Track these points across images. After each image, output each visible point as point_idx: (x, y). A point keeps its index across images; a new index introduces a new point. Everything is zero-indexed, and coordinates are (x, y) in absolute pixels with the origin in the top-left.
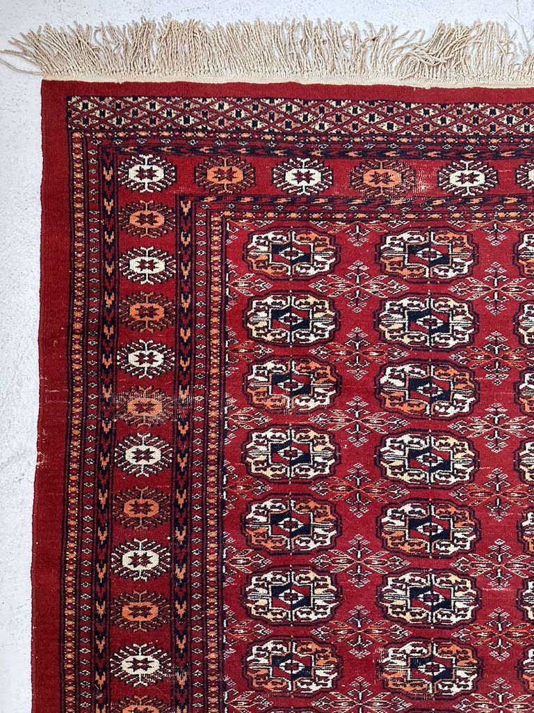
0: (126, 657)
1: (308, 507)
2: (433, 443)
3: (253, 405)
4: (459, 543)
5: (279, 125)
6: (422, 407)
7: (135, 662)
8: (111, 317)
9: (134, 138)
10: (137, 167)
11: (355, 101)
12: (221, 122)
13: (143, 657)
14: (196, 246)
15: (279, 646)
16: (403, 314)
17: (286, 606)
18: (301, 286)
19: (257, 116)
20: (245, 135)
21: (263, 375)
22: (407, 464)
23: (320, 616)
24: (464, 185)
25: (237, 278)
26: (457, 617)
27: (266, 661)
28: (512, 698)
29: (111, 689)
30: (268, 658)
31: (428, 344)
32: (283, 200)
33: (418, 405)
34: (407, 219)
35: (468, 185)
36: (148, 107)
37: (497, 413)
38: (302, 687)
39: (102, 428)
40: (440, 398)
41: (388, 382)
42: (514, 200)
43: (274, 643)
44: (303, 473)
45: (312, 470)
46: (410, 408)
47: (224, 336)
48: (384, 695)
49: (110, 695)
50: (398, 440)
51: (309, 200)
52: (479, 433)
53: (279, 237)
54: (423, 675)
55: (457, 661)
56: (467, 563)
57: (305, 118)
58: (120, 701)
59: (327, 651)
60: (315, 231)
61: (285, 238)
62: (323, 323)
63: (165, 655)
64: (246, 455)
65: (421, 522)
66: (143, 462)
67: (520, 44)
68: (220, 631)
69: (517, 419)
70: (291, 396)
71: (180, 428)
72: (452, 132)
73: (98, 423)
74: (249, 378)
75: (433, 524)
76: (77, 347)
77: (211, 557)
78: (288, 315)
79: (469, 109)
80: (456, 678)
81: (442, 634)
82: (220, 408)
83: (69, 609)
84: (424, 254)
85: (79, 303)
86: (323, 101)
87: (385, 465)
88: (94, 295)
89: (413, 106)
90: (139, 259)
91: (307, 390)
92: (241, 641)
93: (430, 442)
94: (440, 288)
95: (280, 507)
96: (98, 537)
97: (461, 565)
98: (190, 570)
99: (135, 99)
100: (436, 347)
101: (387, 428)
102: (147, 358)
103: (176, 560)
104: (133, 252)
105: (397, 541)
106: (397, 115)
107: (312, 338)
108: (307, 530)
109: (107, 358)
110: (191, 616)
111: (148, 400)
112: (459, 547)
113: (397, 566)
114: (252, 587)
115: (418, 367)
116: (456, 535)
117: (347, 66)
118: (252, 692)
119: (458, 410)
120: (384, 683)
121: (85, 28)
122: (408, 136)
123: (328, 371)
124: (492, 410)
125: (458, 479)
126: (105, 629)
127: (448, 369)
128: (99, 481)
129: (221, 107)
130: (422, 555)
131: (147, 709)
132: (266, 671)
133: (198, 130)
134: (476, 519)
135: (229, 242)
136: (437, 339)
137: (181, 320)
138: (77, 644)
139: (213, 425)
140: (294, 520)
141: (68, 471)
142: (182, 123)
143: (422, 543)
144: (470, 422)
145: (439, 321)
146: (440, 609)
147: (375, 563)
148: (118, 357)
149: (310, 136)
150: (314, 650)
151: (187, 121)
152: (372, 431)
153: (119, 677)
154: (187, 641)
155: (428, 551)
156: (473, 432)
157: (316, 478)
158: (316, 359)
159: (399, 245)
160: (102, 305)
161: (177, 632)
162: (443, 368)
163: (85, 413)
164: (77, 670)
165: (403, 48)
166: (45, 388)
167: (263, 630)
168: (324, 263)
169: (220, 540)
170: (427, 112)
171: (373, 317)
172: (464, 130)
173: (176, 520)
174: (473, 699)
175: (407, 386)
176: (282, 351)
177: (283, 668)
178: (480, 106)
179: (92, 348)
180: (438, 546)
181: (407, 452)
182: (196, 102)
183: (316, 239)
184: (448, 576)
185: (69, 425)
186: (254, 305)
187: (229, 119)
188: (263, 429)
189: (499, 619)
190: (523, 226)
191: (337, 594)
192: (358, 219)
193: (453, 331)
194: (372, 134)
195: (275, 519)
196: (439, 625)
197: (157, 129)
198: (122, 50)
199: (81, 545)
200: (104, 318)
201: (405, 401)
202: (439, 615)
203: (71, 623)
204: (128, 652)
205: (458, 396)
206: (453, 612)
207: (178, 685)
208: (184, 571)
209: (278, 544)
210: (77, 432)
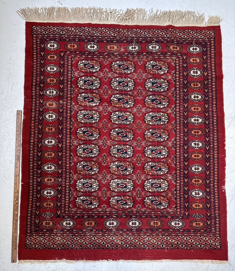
0: (46, 166)
1: (92, 130)
3: (79, 105)
5: (86, 34)
6: (121, 105)
7: (48, 167)
8: (42, 82)
9: (49, 37)
10: (50, 44)
11: (106, 28)
12: (72, 33)
13: (50, 166)
14: (65, 64)
15: (85, 163)
16: (117, 82)
17: (86, 153)
18: (91, 74)
19: (81, 32)
20: (78, 36)
21: (81, 97)
22: (117, 119)
23: (95, 155)
24: (133, 50)
25: (75, 72)
28: (142, 175)
29: (42, 174)
30: (82, 166)
31: (123, 90)
32: (87, 53)
33: (120, 105)
34: (118, 58)
35: (134, 49)
36: (53, 29)
37: (139, 107)
38: (90, 173)
39: (40, 110)
40: (125, 103)
41: (113, 99)
42: (145, 53)
43: (83, 162)
44: (91, 121)
45: (94, 121)
46: (118, 106)
47: (71, 87)
50: (115, 113)
51: (93, 53)
52: (135, 112)
53: (86, 62)
54: (120, 170)
55: (128, 166)
57: (93, 32)
58: (44, 177)
59: (96, 164)
60: (95, 60)
61: (87, 62)
62: (97, 84)
63: (56, 165)
64: (77, 117)
65: (120, 133)
66: (51, 118)
67: (148, 14)
68: (70, 159)
69: (144, 108)
70: (88, 103)
71: (60, 110)
72: (130, 36)
73: (39, 108)
74: (78, 98)
75: (123, 133)
76: (34, 89)
77: (68, 141)
78: (88, 82)
79: (134, 30)
80: (128, 170)
81: (125, 160)
82: (70, 105)
83: (31, 154)
84: (122, 67)
85: (34, 78)
86: (97, 28)
87: (112, 119)
88: (38, 76)
89: (120, 29)
90: (50, 67)
91: (93, 101)
92: (75, 162)
93: (123, 114)
94: (126, 76)
95: (85, 130)
96: (39, 136)
97: (130, 143)
98: (63, 144)
99: (50, 27)
100: (125, 91)
101: (112, 110)
103: (59, 142)
104: (48, 65)
105: (114, 138)
106: (116, 32)
107: (94, 88)
108: (92, 135)
109: (41, 92)
110: (63, 156)
111: (52, 103)
112: (129, 139)
114: (78, 149)
115: (120, 95)
116: (129, 136)
117: (104, 19)
118: (78, 174)
120: (110, 171)
121: (37, 8)
122: (119, 37)
123: (98, 96)
125: (129, 123)
126: (40, 159)
127: (128, 96)
128: (39, 123)
129: (72, 29)
130: (120, 141)
131: (51, 178)
132: (81, 169)
133: (66, 35)
134: (134, 132)
135: (73, 63)
136: (125, 88)
137: (60, 83)
138: (33, 163)
139: (69, 109)
140: (89, 133)
141: (31, 120)
142: (61, 33)
143: (120, 138)
144: (133, 109)
145: (126, 84)
147: (109, 143)
148: (44, 92)
149: (94, 37)
150: (93, 164)
151: (63, 32)
152: (109, 111)
153: (44, 171)
154: (61, 162)
155: (122, 140)
156: (133, 111)
157: (95, 123)
158: (95, 93)
159: (116, 64)
160: (40, 79)
161: (59, 160)
162: (126, 96)
163: (36, 106)
164: (33, 169)
165: (118, 15)
166: (26, 99)
167: (81, 159)
168: (97, 69)
169: (70, 138)
170: (124, 31)
171: (109, 83)
172: (133, 36)
173: (59, 132)
174: (132, 175)
175: (118, 100)
176: (86, 91)
177: (86, 168)
178: (137, 30)
179: (38, 89)
180: (124, 139)
181: (117, 116)
182: (65, 28)
183: (95, 63)
184: (126, 146)
185: (32, 109)
186: (79, 79)
187: (73, 32)
188: (81, 111)
189: (139, 156)
190: (147, 60)
191: (99, 150)
192: (106, 58)
193: (129, 86)
194: (110, 36)
195: (84, 132)
196: (124, 158)
197: (55, 35)
198: (47, 14)
199: (34, 138)
200: (41, 82)
201: (117, 104)
202: (124, 155)
203: (32, 157)
204: (46, 165)
205: (130, 103)
206: (127, 155)
207: (59, 173)
208: (61, 145)
209: (85, 138)
210: (34, 110)
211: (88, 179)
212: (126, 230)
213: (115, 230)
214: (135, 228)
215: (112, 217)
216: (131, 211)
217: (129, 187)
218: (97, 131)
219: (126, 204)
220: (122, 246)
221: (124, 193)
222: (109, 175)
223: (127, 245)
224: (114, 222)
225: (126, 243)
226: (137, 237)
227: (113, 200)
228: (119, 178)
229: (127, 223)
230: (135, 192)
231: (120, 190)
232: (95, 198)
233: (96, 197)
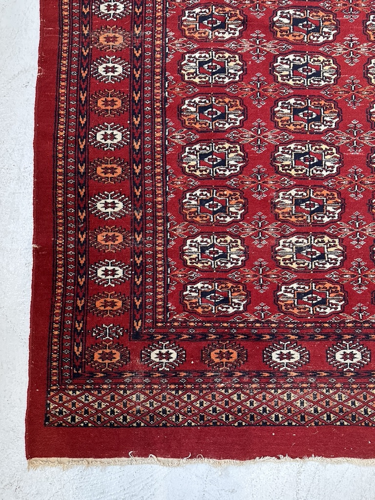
0: (100, 200)
1: (224, 102)
2: (309, 60)
3: (186, 37)
4: (327, 124)
6: (302, 37)
7: (106, 203)
13: (112, 200)
15: (205, 193)
17: (209, 166)
21: (193, 17)
22: (291, 73)
23: (232, 172)
26: (326, 172)
27: (196, 203)
28: (365, 225)
29: (89, 222)
30: (197, 200)
33: (299, 36)
37: (352, 41)
38: (220, 219)
39: (82, 53)
40: (313, 31)
41: (278, 20)
43: (201, 191)
44: (221, 80)
45: (227, 78)
46: (293, 38)
48: (276, 224)
49: (89, 226)
50: (286, 58)
52: (340, 53)
54: (304, 211)
56: (333, 137)
58: (95, 230)
59: (237, 194)
63: (127, 199)
64: (181, 68)
65: (301, 110)
66: (110, 74)
68: (165, 183)
69: (365, 44)
70: (212, 31)
71: (135, 52)
73: (79, 49)
74: (183, 18)
75: (309, 111)
77: (158, 135)
80: (326, 212)
81: (317, 182)
82: (163, 39)
83: (59, 168)
87: (277, 74)
91: (223, 26)
92: (178, 189)
93: (307, 60)
95: (205, 102)
96: (80, 122)
97: (329, 138)
98: (143, 143)
101: (278, 50)
102: (112, 7)
103: (133, 137)
105: (285, 123)
108: (223, 116)
109: (86, 7)
110: (144, 174)
111: (114, 34)
112: (328, 126)
113: (286, 139)
114: (186, 154)
115: (298, 11)
116: (325, 118)
118: (186, 223)
119: (326, 38)
120: (277, 215)
123: (238, 13)
124: (348, 38)
125: (326, 83)
126: (85, 181)
127: (319, 12)
128: (81, 86)
130: (302, 132)
131: (114, 234)
132: (196, 209)
134: (339, 108)
138: (66, 191)
139: (158, 49)
140: (214, 110)
141: (59, 80)
143: (302, 124)
144: (334, 46)
146: (315, 167)
147: (270, 137)
148: (93, 7)
150: (228, 195)
152: (268, 52)
153: (95, 213)
154: (142, 190)
155: (307, 129)
156: (336, 52)
157: (230, 83)
161: (135, 184)
162: (315, 12)
163: (71, 43)
164: (65, 209)
166: (44, 27)
167: (194, 183)
169: (164, 124)
173: (134, 110)
174: (338, 226)
175: (292, 22)
177: (208, 207)
180: (313, 126)
181: (292, 66)
184: (320, 145)
185: (60, 50)
188: (193, 52)
189: (356, 173)
191: (244, 158)
195: (201, 110)
196: (314, 177)
199: (68, 127)
201: (290, 33)
202: (314, 171)
203: (61, 177)
204: (101, 197)
205: (325, 30)
206: (324, 169)
207: (135, 218)
208: (139, 143)
209: (204, 126)
210: (65, 55)
211: (215, 237)
212: (326, 374)
213: (295, 374)
214: (352, 370)
215: (287, 339)
216: (340, 323)
217: (330, 256)
218: (237, 105)
219: (324, 302)
220: (316, 416)
221: (318, 274)
222: (274, 224)
223: (332, 415)
224: (292, 352)
225: (329, 410)
226: (358, 394)
227: (286, 291)
228: (303, 233)
229: (328, 354)
230: (349, 270)
231: (306, 264)
232: (236, 287)
233: (239, 283)
